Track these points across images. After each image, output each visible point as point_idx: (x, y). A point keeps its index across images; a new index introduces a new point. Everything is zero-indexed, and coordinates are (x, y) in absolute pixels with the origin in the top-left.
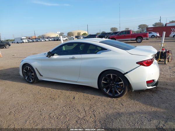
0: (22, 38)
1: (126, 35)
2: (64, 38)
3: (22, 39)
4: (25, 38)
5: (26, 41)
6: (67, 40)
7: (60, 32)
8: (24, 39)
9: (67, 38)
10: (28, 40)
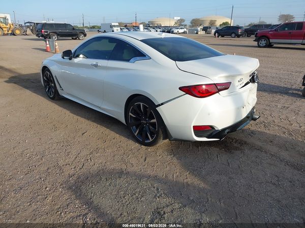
0: (113, 24)
1: (295, 31)
2: (181, 28)
3: (111, 27)
4: (118, 24)
5: (117, 30)
6: (186, 33)
7: (179, 18)
8: (115, 26)
9: (185, 30)
10: (121, 29)
